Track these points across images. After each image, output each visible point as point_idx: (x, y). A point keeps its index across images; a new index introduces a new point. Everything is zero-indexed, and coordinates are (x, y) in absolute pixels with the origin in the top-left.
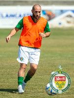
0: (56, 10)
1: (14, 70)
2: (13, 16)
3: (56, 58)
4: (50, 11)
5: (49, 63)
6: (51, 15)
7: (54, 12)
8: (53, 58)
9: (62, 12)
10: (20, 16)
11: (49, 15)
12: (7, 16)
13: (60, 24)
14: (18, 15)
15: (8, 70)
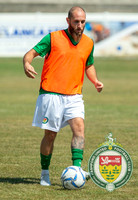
0: (111, 22)
1: (30, 138)
2: (27, 33)
3: (111, 115)
4: (100, 23)
5: (97, 126)
6: (102, 32)
7: (107, 26)
8: (105, 116)
9: (123, 25)
10: (42, 33)
11: (97, 33)
12: (16, 33)
13: (119, 48)
14: (37, 32)
15: (19, 138)
